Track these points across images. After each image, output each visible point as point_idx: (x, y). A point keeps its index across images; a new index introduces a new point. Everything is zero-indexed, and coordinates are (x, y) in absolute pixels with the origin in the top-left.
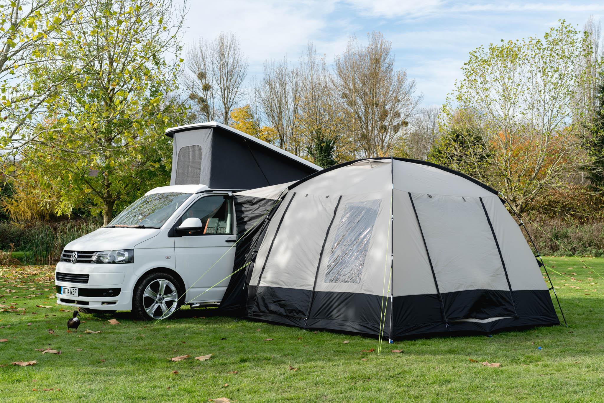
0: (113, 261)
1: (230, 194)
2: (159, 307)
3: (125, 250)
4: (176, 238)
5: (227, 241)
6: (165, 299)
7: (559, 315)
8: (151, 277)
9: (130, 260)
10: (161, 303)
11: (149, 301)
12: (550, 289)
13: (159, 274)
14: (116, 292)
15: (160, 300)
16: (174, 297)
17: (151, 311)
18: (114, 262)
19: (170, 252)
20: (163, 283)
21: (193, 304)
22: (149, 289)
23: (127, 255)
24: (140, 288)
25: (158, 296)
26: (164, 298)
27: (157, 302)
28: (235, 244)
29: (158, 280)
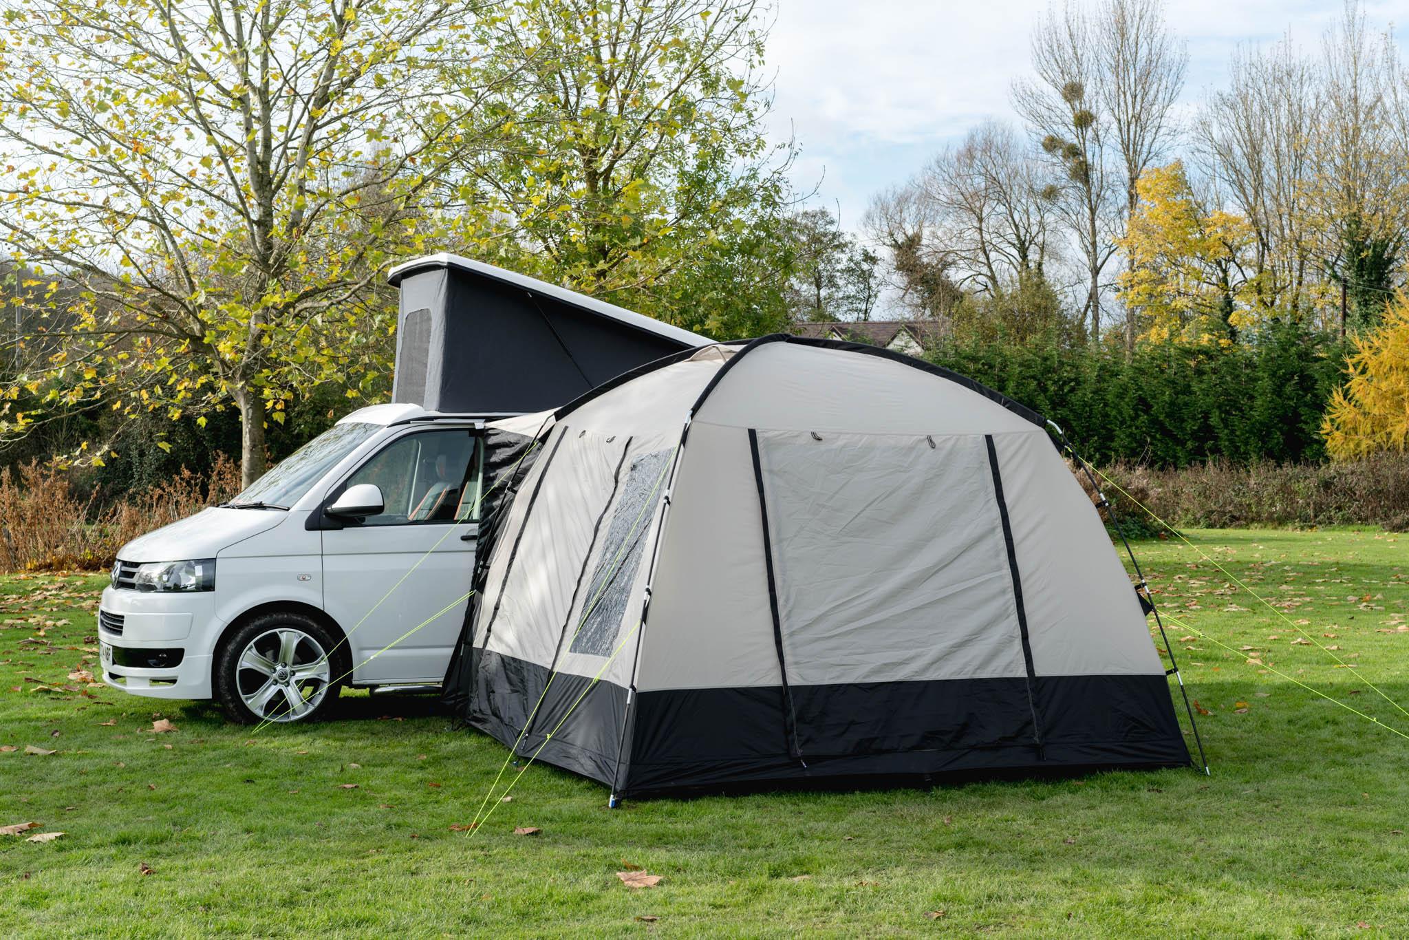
0: (175, 585)
1: (479, 425)
2: (280, 694)
3: (198, 561)
4: (325, 532)
5: (464, 538)
6: (297, 674)
7: (1189, 741)
8: (258, 623)
9: (207, 586)
10: (288, 684)
11: (254, 680)
12: (1169, 673)
13: (280, 617)
14: (173, 657)
15: (283, 676)
16: (320, 669)
17: (257, 702)
18: (177, 589)
19: (311, 565)
20: (290, 638)
21: (377, 686)
22: (254, 650)
23: (199, 571)
24: (230, 648)
25: (279, 668)
26: (293, 673)
27: (276, 682)
28: (473, 545)
29: (277, 630)
